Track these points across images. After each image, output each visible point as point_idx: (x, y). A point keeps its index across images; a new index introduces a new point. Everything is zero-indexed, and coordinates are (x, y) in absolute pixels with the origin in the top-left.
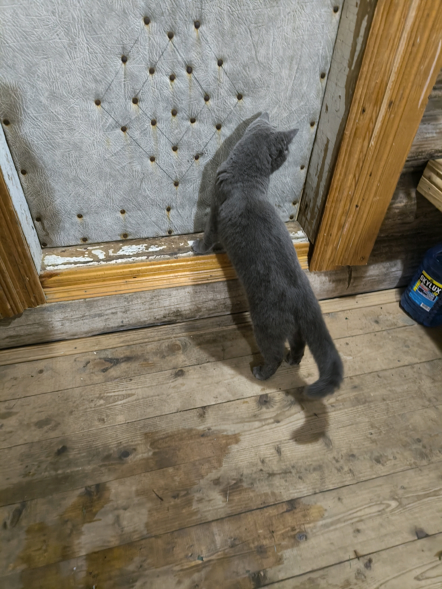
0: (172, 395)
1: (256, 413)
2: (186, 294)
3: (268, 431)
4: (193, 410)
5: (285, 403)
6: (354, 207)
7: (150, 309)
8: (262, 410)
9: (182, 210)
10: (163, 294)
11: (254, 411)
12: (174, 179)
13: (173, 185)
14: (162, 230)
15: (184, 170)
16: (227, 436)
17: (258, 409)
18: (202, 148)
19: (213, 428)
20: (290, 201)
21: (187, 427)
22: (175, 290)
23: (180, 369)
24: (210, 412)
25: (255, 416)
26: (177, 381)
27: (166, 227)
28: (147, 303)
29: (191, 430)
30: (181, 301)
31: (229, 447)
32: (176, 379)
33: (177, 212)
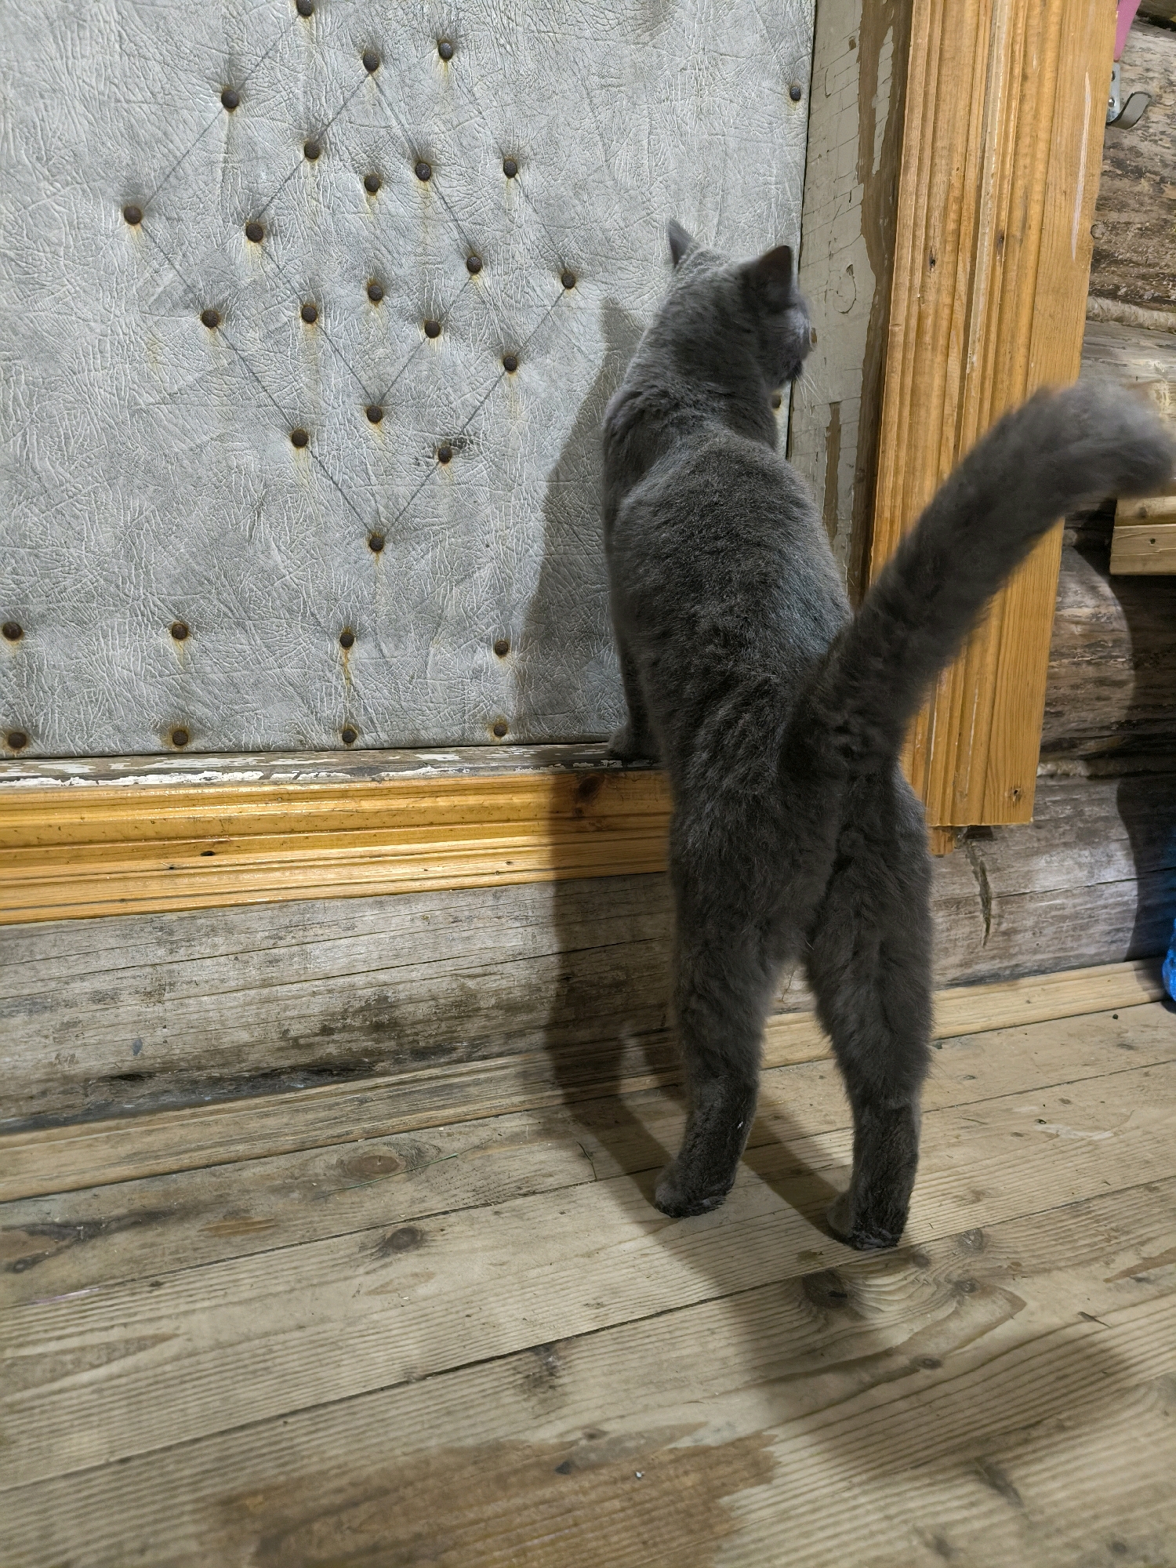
0: (375, 1317)
1: (809, 1340)
2: (418, 923)
3: (902, 1405)
4: (488, 1366)
5: (929, 1290)
7: (266, 984)
8: (833, 1330)
9: (391, 645)
10: (320, 917)
11: (796, 1335)
13: (364, 542)
15: (403, 491)
16: (700, 1452)
17: (815, 1327)
18: (460, 423)
19: (614, 1428)
21: (470, 1442)
22: (370, 906)
23: (401, 1226)
24: (580, 1365)
25: (812, 1353)
26: (390, 1269)
28: (256, 958)
29: (496, 1449)
31: (725, 1500)
32: (387, 1260)
33: (375, 653)
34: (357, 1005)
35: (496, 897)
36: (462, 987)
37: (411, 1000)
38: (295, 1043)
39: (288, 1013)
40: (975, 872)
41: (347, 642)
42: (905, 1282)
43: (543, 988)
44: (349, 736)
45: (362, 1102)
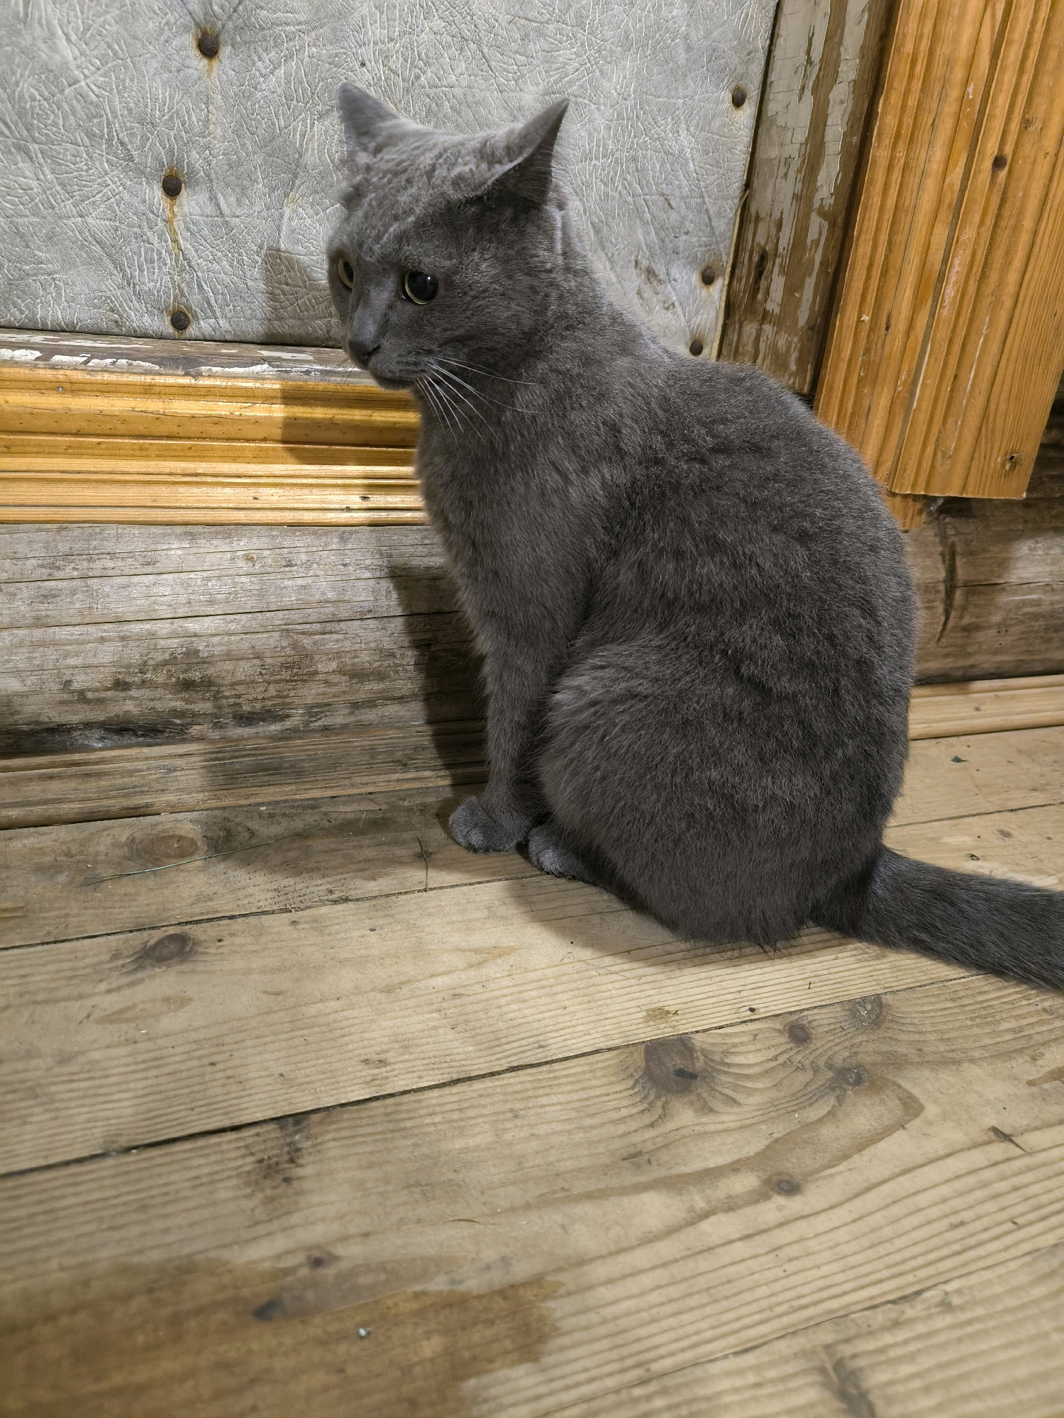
1: (636, 1138)
2: (241, 563)
5: (803, 1078)
8: (670, 1125)
16: (456, 1302)
17: (647, 1119)
19: (352, 1252)
23: (171, 931)
24: (333, 1149)
25: (635, 1158)
26: (139, 988)
29: (186, 1270)
31: (472, 1383)
32: (139, 975)
34: (160, 657)
35: (343, 539)
36: (295, 646)
37: (229, 656)
38: (82, 696)
39: (71, 661)
40: (943, 555)
41: (172, 188)
42: (773, 1064)
43: (398, 653)
44: (180, 321)
45: (170, 770)
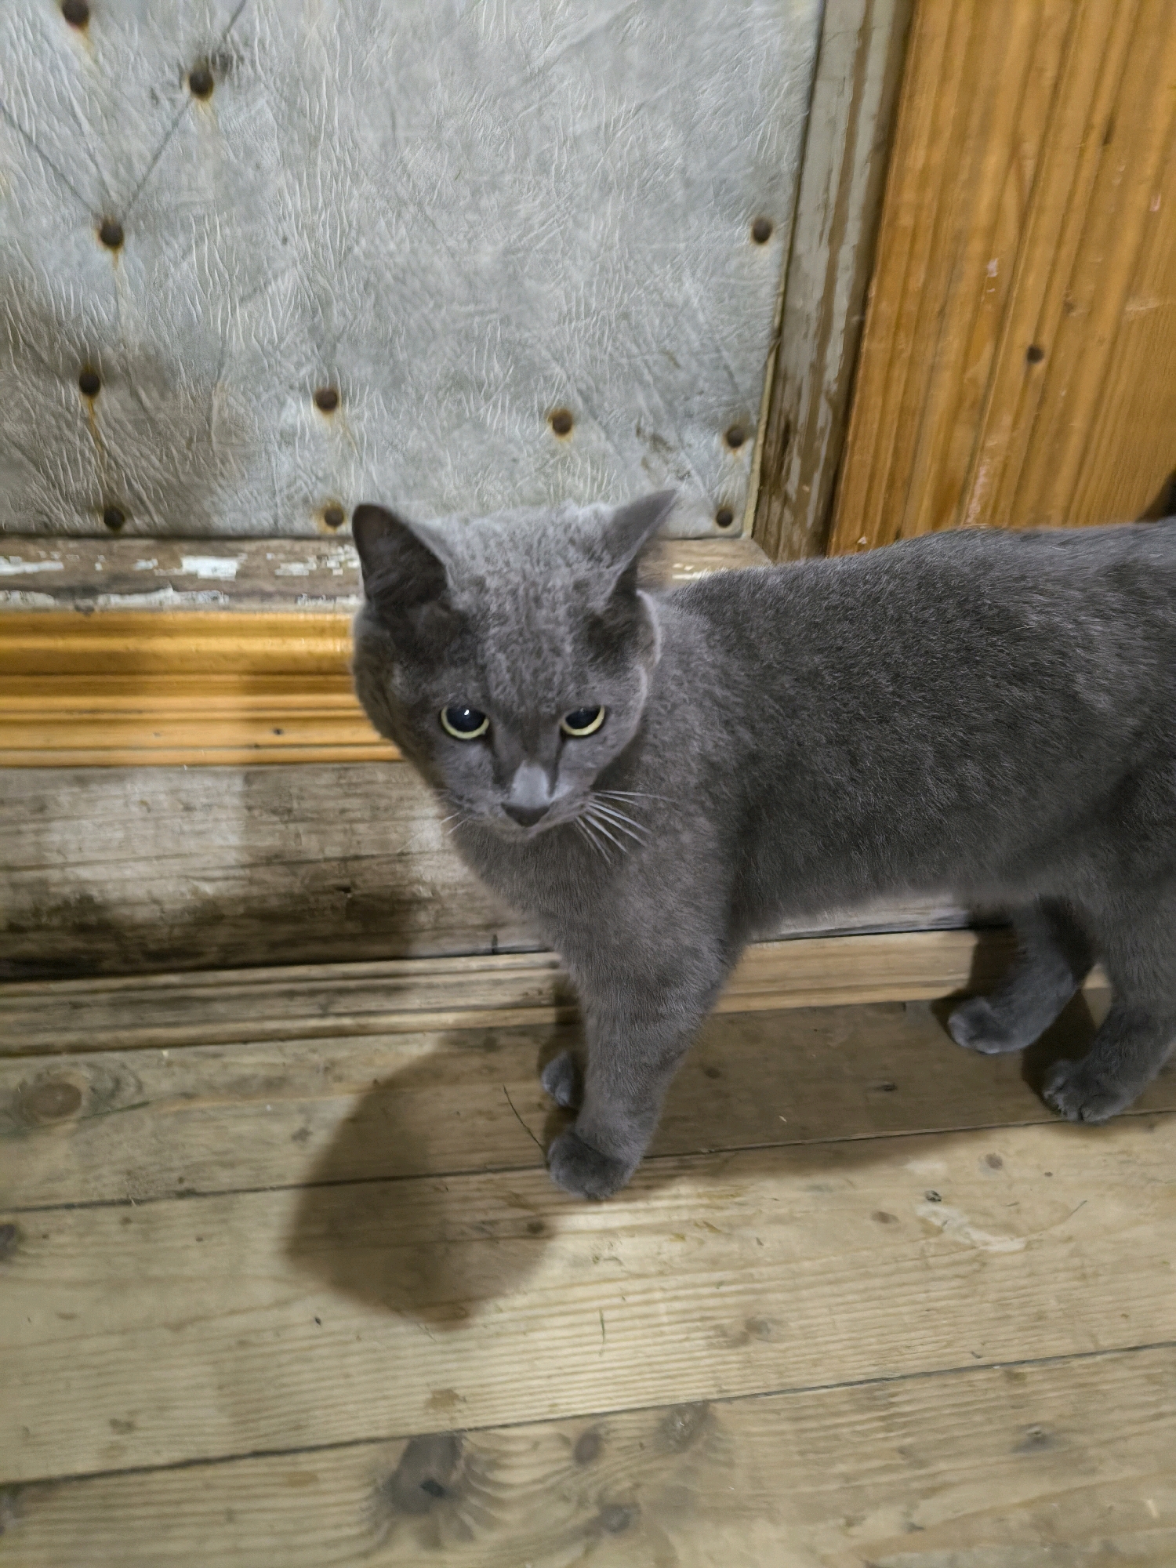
2: (134, 809)
6: (1019, 357)
8: (384, 1558)
9: (155, 394)
11: (328, 1556)
12: (90, 195)
13: (90, 236)
14: (66, 497)
15: (138, 146)
17: (364, 1545)
18: (217, 23)
20: (711, 423)
27: (87, 481)
30: (103, 849)
33: (132, 404)
34: (52, 903)
37: (125, 902)
41: (90, 386)
42: (539, 1487)
43: (312, 899)
44: (114, 518)
